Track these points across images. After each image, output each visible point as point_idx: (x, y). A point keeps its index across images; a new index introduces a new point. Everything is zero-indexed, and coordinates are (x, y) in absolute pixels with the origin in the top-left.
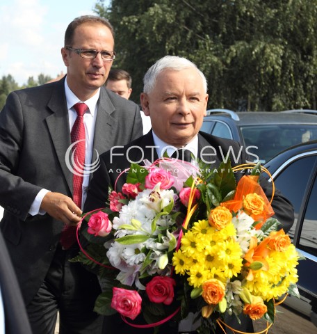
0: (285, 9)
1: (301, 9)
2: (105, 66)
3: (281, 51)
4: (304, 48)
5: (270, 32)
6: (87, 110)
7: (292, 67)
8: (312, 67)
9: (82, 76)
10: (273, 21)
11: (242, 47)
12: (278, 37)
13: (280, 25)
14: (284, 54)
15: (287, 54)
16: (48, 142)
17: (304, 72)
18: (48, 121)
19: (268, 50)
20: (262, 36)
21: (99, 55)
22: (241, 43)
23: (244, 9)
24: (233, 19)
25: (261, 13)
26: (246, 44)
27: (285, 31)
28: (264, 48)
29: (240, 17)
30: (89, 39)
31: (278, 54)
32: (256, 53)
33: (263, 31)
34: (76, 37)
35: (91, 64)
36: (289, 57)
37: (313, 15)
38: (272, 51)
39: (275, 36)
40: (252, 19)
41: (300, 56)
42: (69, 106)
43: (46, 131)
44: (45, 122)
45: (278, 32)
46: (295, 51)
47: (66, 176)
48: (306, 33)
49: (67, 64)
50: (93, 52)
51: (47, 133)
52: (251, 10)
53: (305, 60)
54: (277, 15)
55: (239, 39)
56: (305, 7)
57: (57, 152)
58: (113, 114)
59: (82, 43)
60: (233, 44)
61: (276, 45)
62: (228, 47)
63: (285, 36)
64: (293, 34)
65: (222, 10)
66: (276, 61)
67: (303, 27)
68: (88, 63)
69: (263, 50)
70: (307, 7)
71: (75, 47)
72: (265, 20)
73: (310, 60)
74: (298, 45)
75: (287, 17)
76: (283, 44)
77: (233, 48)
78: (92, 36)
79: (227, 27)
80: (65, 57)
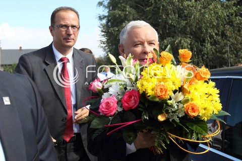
0: (190, 21)
1: (199, 20)
2: (74, 34)
3: (189, 42)
4: (201, 39)
5: (183, 32)
6: (68, 61)
7: (195, 49)
8: (206, 49)
9: (61, 41)
10: (185, 27)
11: (170, 40)
12: (187, 34)
13: (188, 29)
14: (191, 43)
15: (193, 43)
16: (48, 82)
17: (202, 51)
18: (47, 70)
19: (183, 41)
20: (180, 35)
21: (70, 28)
22: (169, 38)
23: (170, 22)
24: (165, 27)
25: (179, 23)
26: (172, 38)
27: (191, 31)
28: (181, 40)
29: (169, 25)
30: (63, 19)
31: (188, 43)
32: (177, 43)
33: (180, 32)
34: (56, 19)
35: (66, 33)
36: (194, 44)
37: (204, 23)
38: (185, 41)
39: (186, 34)
40: (174, 27)
41: (199, 44)
42: (57, 60)
43: (46, 75)
44: (45, 70)
45: (188, 32)
46: (197, 41)
47: (61, 99)
48: (202, 32)
49: (53, 35)
50: (67, 26)
51: (47, 77)
52: (174, 22)
53: (202, 45)
54: (186, 24)
55: (168, 37)
56: (200, 19)
57: (54, 87)
58: (82, 62)
59: (60, 22)
60: (166, 39)
61: (187, 38)
62: (163, 41)
63: (191, 34)
64: (195, 33)
65: (159, 22)
66: (187, 46)
67: (200, 29)
68: (64, 33)
69: (180, 42)
70: (201, 19)
71: (56, 24)
72: (181, 27)
73: (205, 45)
74: (198, 38)
75: (192, 25)
76: (190, 38)
77: (165, 41)
78: (65, 17)
79: (162, 31)
80: (51, 31)
